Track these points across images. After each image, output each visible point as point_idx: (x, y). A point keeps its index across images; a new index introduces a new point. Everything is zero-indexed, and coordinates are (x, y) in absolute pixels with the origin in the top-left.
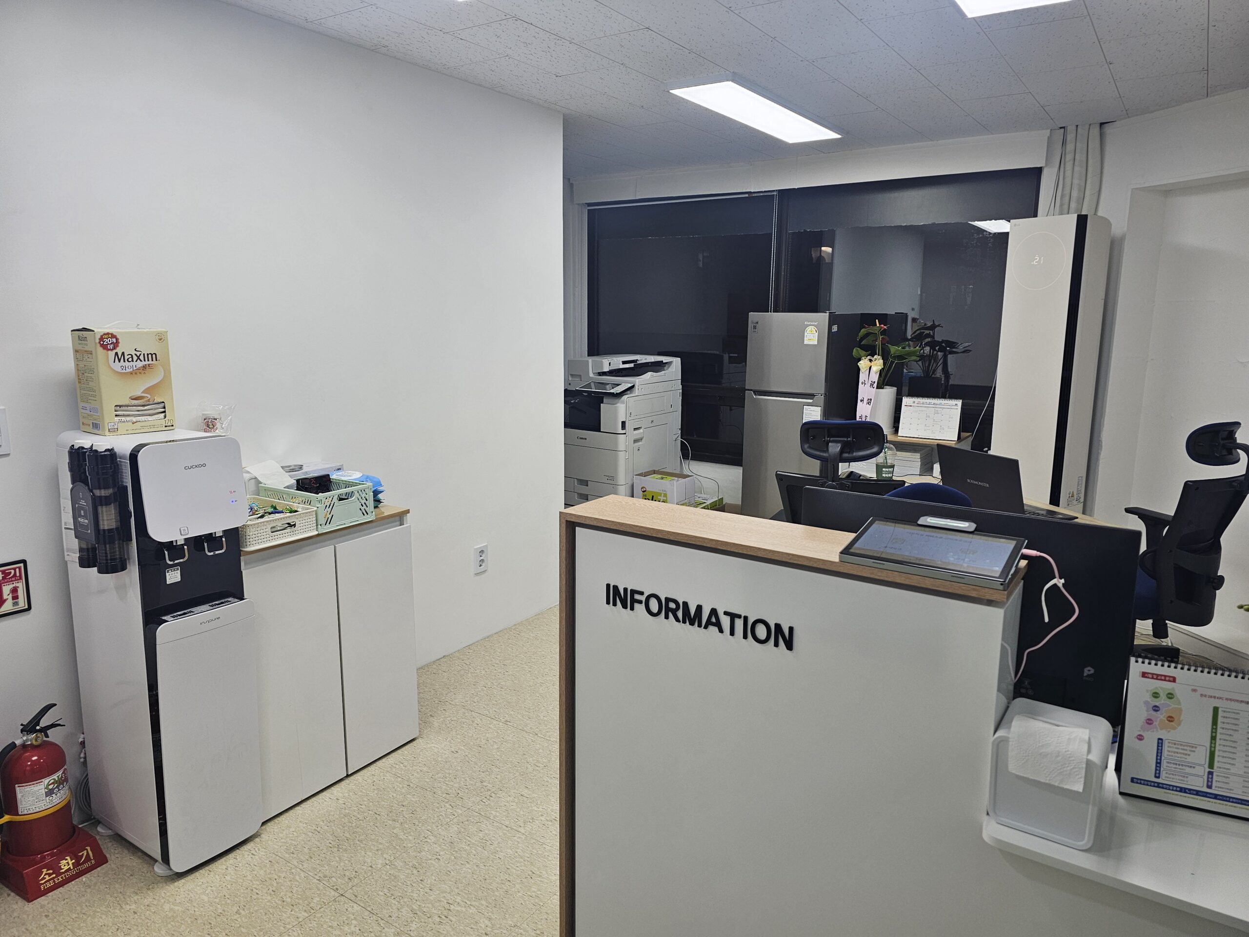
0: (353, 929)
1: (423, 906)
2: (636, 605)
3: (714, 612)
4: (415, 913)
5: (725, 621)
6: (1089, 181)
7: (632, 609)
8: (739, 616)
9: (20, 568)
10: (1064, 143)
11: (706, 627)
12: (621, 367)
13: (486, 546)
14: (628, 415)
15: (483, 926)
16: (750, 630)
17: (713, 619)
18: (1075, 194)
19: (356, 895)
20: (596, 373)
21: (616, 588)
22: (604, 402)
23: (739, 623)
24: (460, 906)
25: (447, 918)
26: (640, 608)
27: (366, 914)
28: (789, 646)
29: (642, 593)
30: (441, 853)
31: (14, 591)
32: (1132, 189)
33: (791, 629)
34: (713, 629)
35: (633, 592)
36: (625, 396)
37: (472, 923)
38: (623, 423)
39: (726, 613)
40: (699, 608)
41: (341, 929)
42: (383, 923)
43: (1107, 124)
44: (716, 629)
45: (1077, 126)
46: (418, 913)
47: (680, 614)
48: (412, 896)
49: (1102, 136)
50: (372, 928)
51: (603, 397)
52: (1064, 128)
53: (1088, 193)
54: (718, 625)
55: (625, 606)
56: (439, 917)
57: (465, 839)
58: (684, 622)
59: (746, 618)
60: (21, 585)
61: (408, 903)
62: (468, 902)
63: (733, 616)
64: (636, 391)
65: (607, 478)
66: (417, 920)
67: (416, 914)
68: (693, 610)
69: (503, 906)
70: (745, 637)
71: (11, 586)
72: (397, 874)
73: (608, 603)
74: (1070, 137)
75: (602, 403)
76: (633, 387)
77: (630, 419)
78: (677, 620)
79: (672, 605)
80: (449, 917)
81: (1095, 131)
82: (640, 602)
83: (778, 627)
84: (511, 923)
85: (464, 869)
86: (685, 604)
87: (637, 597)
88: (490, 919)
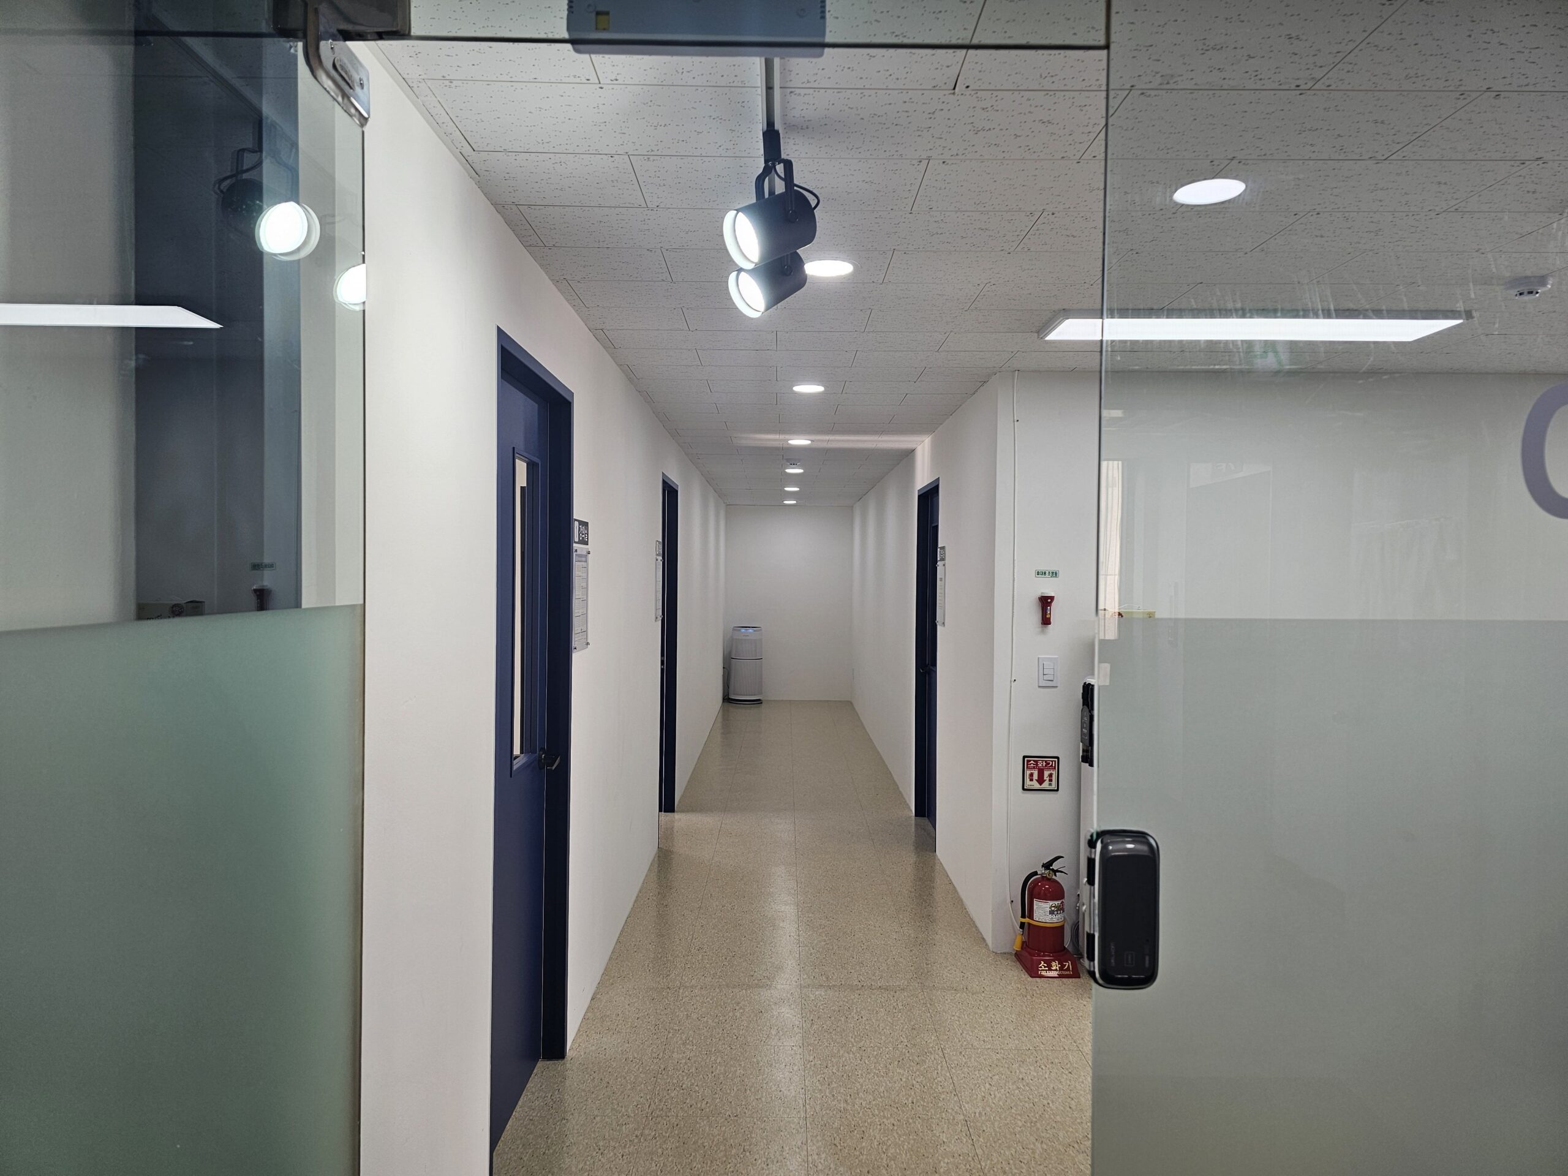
9: (1055, 761)
31: (1051, 775)
60: (1054, 773)
71: (1049, 772)
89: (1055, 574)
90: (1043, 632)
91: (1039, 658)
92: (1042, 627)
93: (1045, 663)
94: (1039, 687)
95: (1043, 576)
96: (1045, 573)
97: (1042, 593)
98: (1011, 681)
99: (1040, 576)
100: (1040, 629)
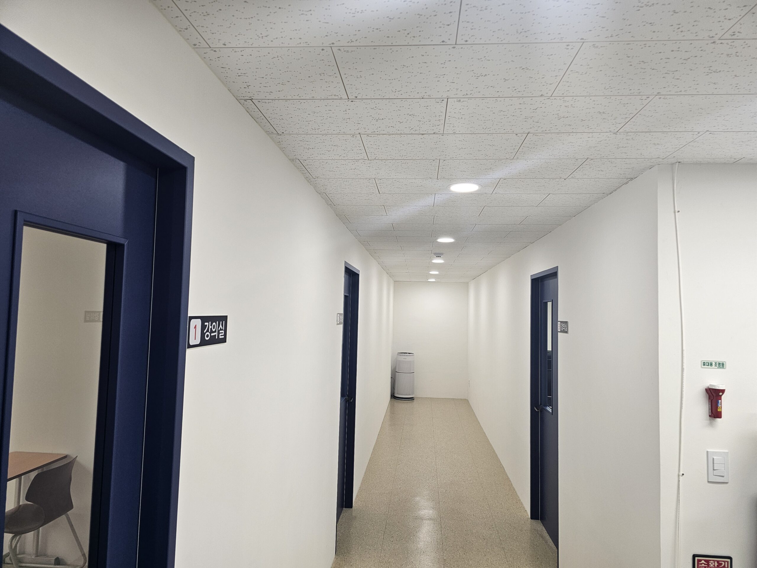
9: (728, 562)
89: (721, 365)
90: (711, 424)
91: (707, 452)
92: (710, 420)
93: (715, 457)
94: (709, 482)
95: (709, 367)
96: (711, 364)
97: (711, 385)
98: (679, 476)
99: (706, 366)
100: (708, 422)
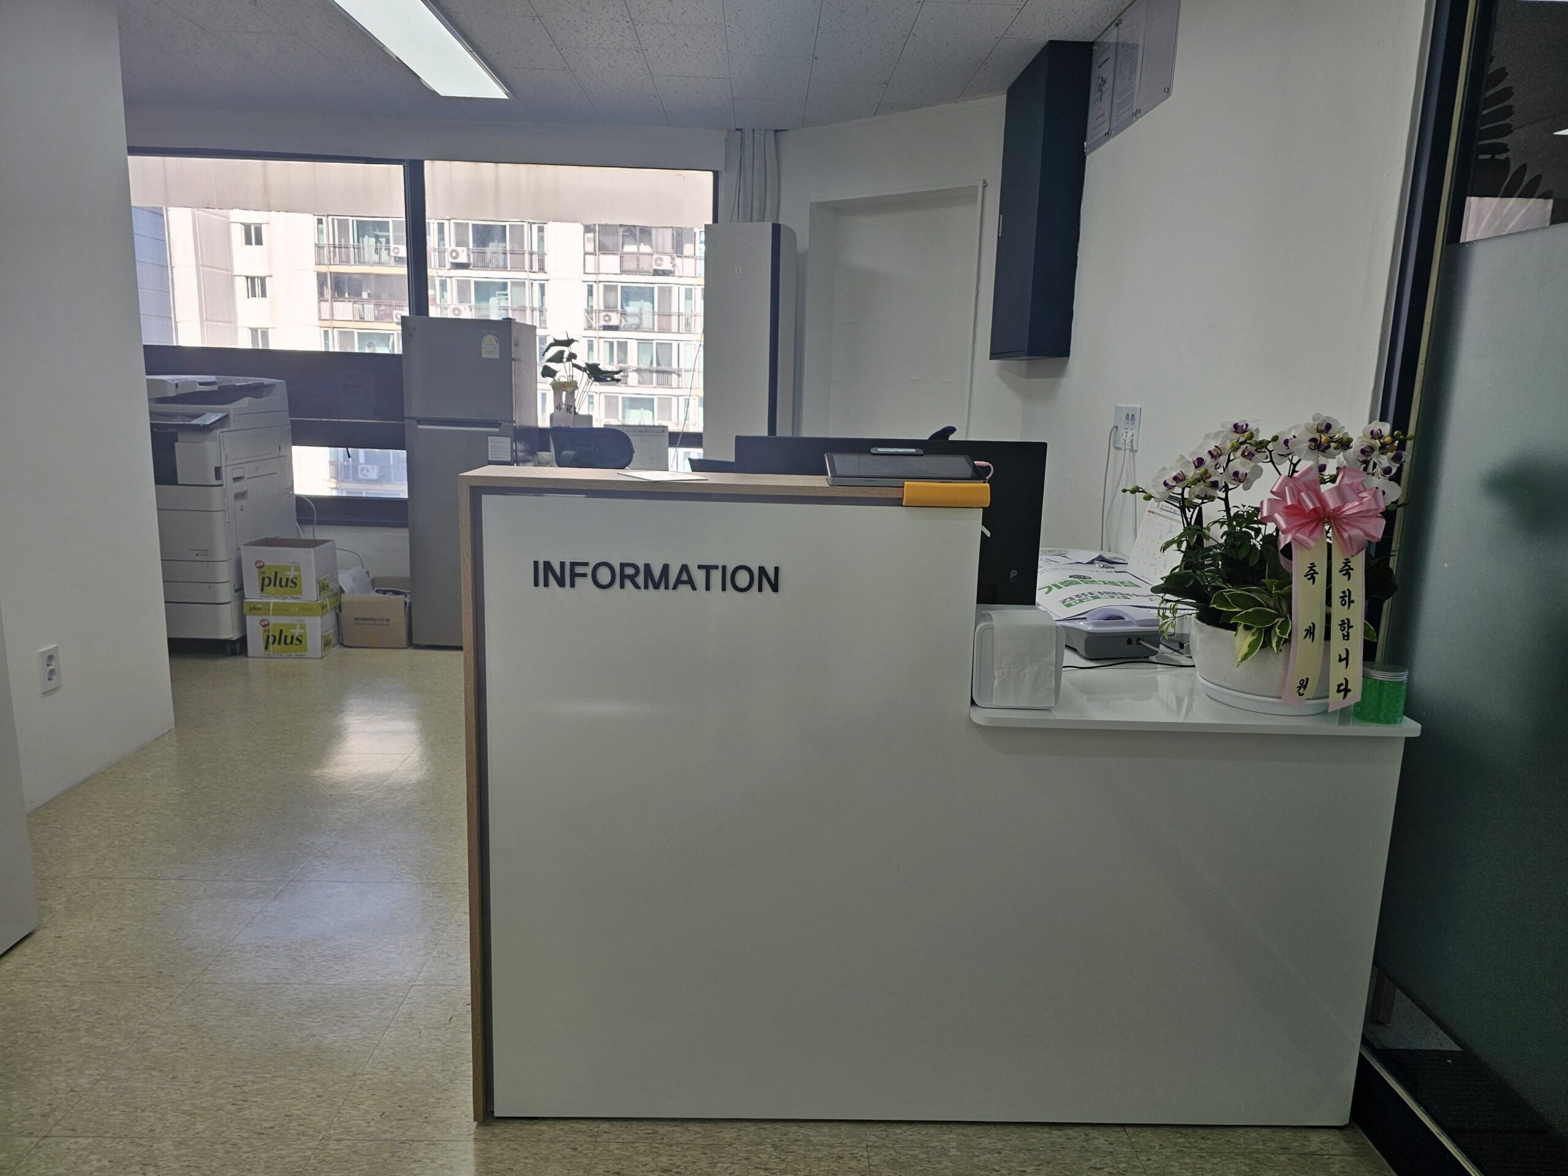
0: (96, 1164)
1: (198, 1102)
2: (578, 580)
3: (684, 568)
4: (191, 1114)
5: (699, 577)
6: (769, 192)
7: (572, 585)
8: (716, 567)
10: (742, 146)
11: (675, 588)
12: (198, 390)
13: (56, 648)
14: (223, 458)
15: (309, 1090)
16: (729, 579)
17: (685, 578)
18: (756, 204)
19: (72, 1128)
20: (153, 399)
21: (548, 566)
22: (179, 440)
23: (716, 576)
24: (258, 1083)
25: (247, 1101)
26: (585, 584)
27: (107, 1142)
28: (775, 588)
29: (586, 564)
30: (183, 1041)
32: (811, 204)
33: (777, 569)
34: (685, 589)
35: (573, 565)
36: (215, 431)
37: (289, 1094)
38: (218, 470)
39: (700, 567)
40: (666, 568)
41: (75, 1172)
42: (145, 1142)
43: (781, 133)
44: (688, 587)
45: (753, 130)
46: (196, 1112)
47: (640, 580)
48: (171, 1099)
49: (777, 144)
50: (130, 1152)
51: (177, 433)
52: (740, 130)
53: (768, 205)
54: (691, 582)
55: (561, 583)
56: (233, 1104)
57: (211, 1015)
58: (646, 587)
59: (724, 568)
61: (170, 1108)
62: (267, 1076)
63: (708, 569)
64: (233, 424)
65: (197, 552)
66: (199, 1119)
67: (194, 1114)
68: (657, 572)
69: (323, 1062)
70: (724, 589)
72: (125, 1084)
73: (536, 584)
74: (748, 142)
75: (177, 441)
76: (227, 416)
77: (228, 463)
78: (637, 587)
79: (630, 571)
80: (249, 1099)
81: (771, 136)
82: (585, 575)
83: (762, 570)
84: (346, 1074)
85: (235, 1045)
86: (647, 567)
87: (579, 570)
88: (314, 1081)
